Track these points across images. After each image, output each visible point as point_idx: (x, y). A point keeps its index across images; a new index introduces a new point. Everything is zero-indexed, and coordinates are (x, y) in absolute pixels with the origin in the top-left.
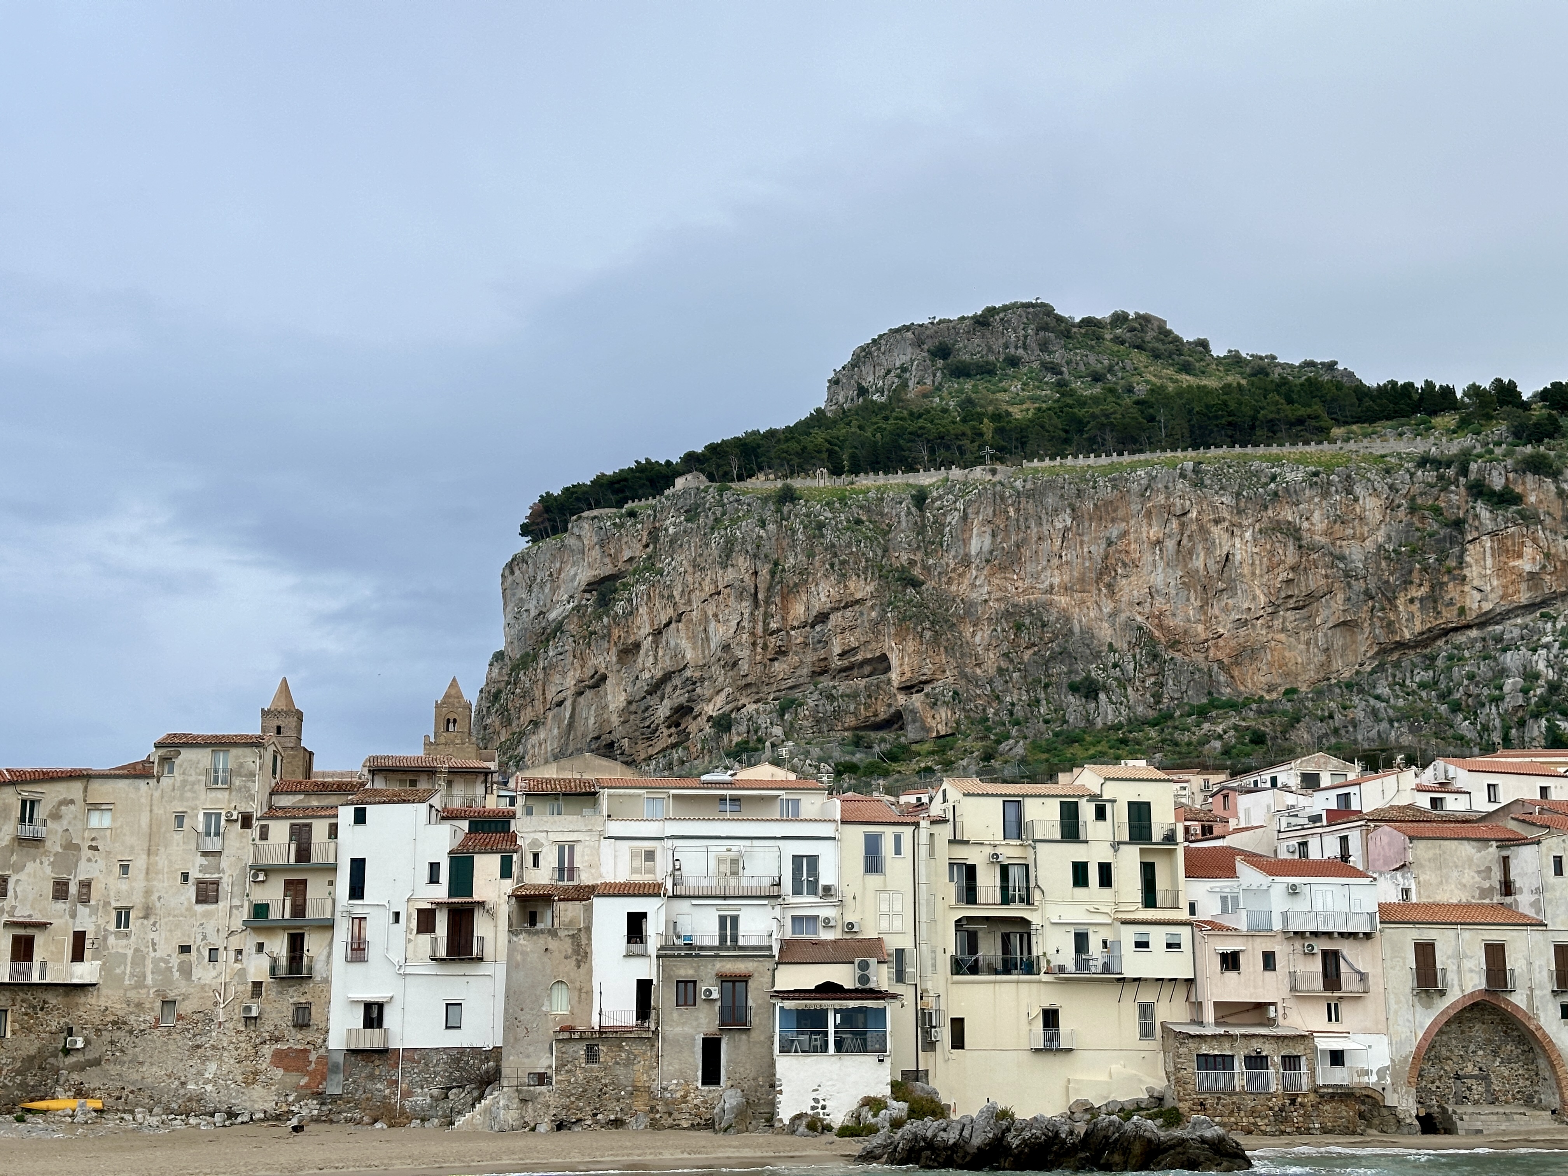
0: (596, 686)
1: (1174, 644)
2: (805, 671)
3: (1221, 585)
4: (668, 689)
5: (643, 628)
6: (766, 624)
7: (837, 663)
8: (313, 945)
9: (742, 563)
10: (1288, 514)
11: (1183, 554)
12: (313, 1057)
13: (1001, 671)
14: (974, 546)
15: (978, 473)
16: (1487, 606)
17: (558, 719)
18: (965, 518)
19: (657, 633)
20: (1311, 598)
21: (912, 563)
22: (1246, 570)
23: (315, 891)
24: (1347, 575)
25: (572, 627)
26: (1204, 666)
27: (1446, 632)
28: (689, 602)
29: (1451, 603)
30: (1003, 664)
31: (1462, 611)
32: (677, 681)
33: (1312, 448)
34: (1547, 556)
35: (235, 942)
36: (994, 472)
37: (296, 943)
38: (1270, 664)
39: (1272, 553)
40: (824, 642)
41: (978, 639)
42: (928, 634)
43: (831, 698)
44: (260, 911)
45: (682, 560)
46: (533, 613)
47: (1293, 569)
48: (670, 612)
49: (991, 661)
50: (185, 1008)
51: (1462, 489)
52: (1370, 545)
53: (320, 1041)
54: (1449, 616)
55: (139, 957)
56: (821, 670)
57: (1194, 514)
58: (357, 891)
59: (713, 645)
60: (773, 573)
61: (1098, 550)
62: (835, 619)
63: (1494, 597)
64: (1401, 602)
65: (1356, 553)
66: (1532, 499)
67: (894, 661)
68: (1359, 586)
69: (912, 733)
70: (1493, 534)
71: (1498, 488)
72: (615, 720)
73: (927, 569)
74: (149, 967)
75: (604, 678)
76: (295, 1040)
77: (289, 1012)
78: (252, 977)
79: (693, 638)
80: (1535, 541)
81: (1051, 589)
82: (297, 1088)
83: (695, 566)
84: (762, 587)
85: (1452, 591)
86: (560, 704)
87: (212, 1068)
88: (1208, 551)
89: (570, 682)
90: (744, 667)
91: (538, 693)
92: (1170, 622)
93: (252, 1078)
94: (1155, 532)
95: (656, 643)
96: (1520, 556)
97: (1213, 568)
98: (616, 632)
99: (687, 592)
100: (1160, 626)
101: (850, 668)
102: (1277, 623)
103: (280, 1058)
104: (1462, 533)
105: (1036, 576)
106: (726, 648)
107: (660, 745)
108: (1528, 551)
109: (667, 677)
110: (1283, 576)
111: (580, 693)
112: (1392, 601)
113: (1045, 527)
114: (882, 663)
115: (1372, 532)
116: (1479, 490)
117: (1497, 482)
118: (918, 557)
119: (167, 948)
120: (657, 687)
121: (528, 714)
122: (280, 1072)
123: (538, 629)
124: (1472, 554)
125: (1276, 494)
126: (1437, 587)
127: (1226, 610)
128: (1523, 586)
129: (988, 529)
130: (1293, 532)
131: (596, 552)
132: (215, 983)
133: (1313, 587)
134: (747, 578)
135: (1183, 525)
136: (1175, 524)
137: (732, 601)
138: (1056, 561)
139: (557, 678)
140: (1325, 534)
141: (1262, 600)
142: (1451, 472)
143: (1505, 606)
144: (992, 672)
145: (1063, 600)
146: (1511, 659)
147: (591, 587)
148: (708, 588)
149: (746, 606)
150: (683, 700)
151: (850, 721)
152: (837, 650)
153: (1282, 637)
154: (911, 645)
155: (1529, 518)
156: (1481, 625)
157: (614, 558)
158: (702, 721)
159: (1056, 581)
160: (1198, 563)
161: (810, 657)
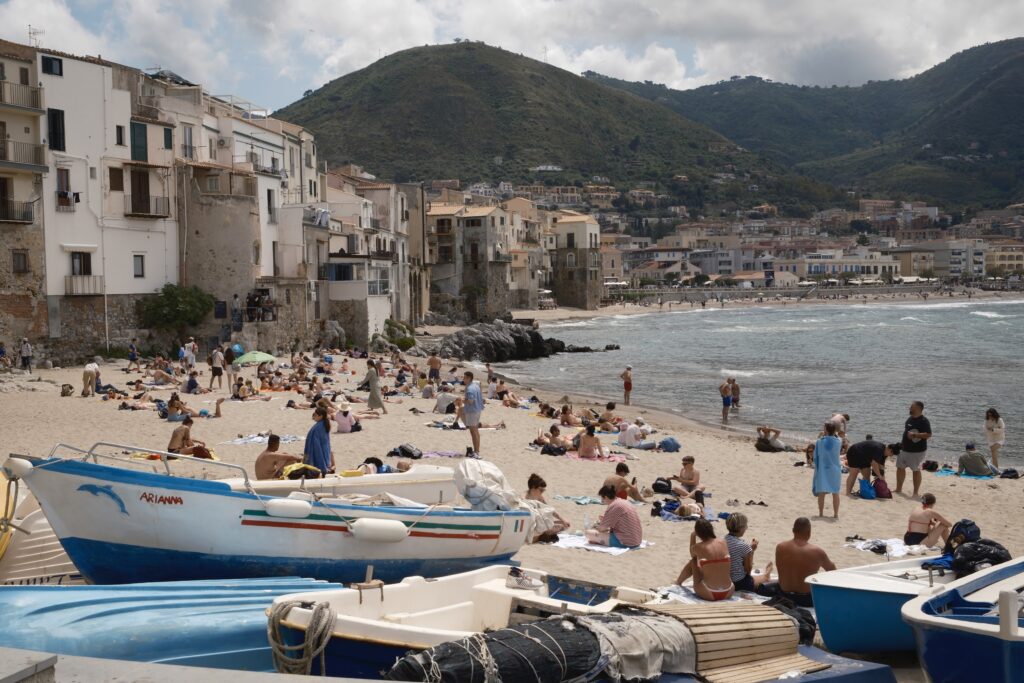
8: (19, 192)
12: (34, 302)
23: (14, 137)
37: (3, 188)
53: (37, 287)
58: (57, 141)
76: (18, 287)
77: (8, 258)
82: (26, 333)
103: (7, 304)
122: (11, 318)
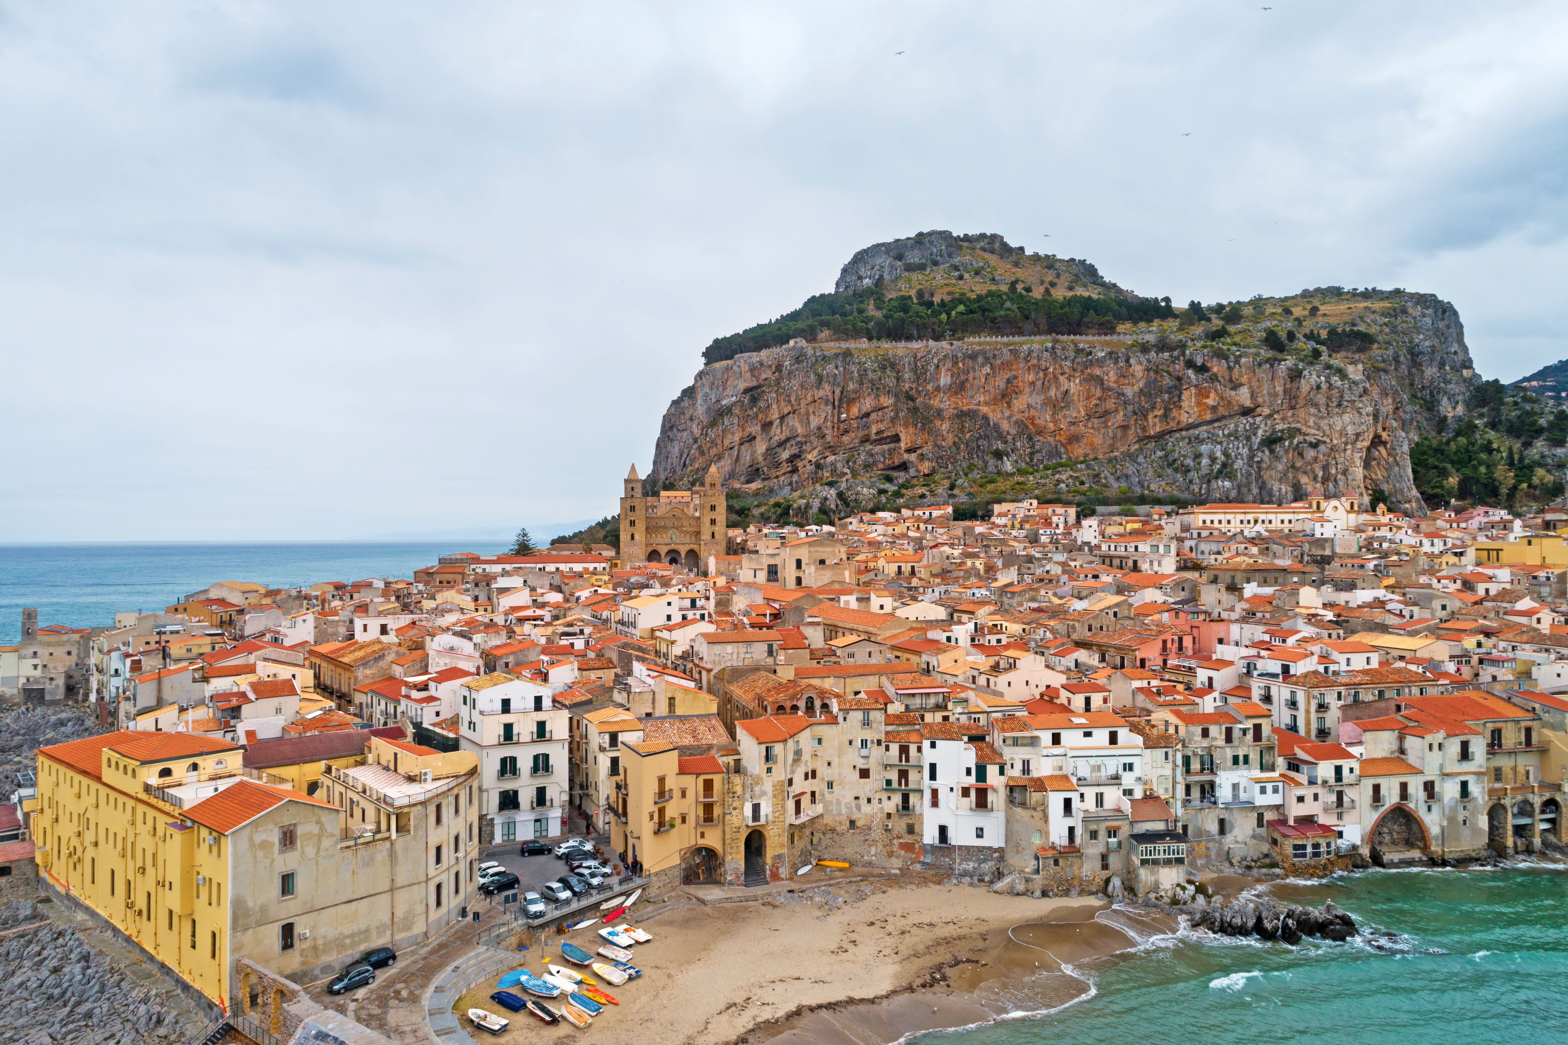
0: (750, 441)
1: (1039, 433)
2: (857, 441)
3: (1063, 405)
4: (788, 445)
5: (775, 415)
6: (839, 417)
7: (873, 437)
8: (913, 799)
9: (827, 387)
10: (1097, 372)
11: (1045, 389)
12: (917, 846)
13: (954, 443)
14: (942, 382)
15: (944, 344)
16: (1191, 421)
17: (730, 455)
18: (937, 367)
19: (782, 418)
20: (1107, 413)
21: (911, 389)
22: (1076, 398)
23: (913, 776)
24: (1125, 403)
25: (736, 411)
26: (1053, 444)
27: (1170, 432)
28: (799, 404)
29: (1174, 418)
30: (957, 440)
31: (1179, 423)
32: (793, 442)
33: (1108, 338)
34: (1222, 398)
35: (878, 796)
36: (952, 344)
37: (906, 798)
38: (1086, 444)
39: (1089, 391)
40: (867, 426)
41: (943, 427)
42: (919, 425)
43: (872, 455)
44: (889, 782)
45: (795, 383)
46: (714, 400)
47: (1099, 399)
48: (790, 408)
49: (950, 438)
50: (859, 824)
51: (1182, 363)
52: (1136, 388)
53: (919, 840)
54: (1173, 425)
55: (838, 802)
56: (866, 440)
57: (1051, 370)
58: (933, 777)
59: (812, 426)
60: (842, 392)
61: (1002, 385)
62: (873, 416)
63: (1194, 416)
64: (1150, 417)
65: (1129, 392)
66: (1215, 370)
67: (902, 437)
68: (1130, 408)
69: (912, 472)
70: (1196, 386)
71: (1199, 364)
72: (760, 458)
73: (919, 392)
74: (843, 806)
75: (754, 438)
76: (908, 839)
77: (905, 827)
78: (887, 811)
79: (801, 421)
80: (1216, 390)
81: (979, 404)
82: (911, 859)
83: (802, 386)
84: (837, 399)
85: (1174, 413)
86: (731, 448)
87: (873, 850)
88: (1057, 388)
89: (737, 438)
90: (829, 438)
91: (719, 442)
92: (1038, 421)
93: (891, 854)
94: (1031, 377)
95: (782, 423)
96: (1208, 397)
97: (1059, 396)
98: (760, 416)
99: (798, 400)
100: (1033, 424)
101: (881, 439)
102: (1090, 425)
103: (902, 846)
104: (1181, 384)
105: (972, 397)
106: (819, 428)
107: (783, 471)
108: (1212, 395)
109: (788, 440)
110: (1094, 402)
111: (741, 444)
112: (1145, 417)
113: (978, 373)
114: (896, 439)
115: (1138, 381)
116: (1190, 364)
117: (1199, 361)
118: (914, 386)
119: (850, 798)
120: (782, 444)
121: (714, 451)
122: (903, 853)
123: (716, 408)
124: (1185, 395)
125: (1091, 361)
126: (1167, 410)
127: (1065, 417)
128: (1209, 412)
129: (949, 373)
130: (1100, 381)
131: (748, 375)
132: (871, 813)
133: (1108, 407)
134: (830, 394)
135: (1045, 375)
136: (1041, 374)
137: (823, 407)
138: (982, 390)
139: (730, 436)
140: (1116, 382)
141: (1083, 413)
142: (1175, 353)
143: (1199, 421)
144: (951, 443)
145: (984, 409)
146: (1204, 448)
147: (746, 391)
148: (810, 399)
149: (829, 408)
150: (797, 451)
151: (881, 466)
152: (874, 431)
153: (1092, 431)
154: (911, 430)
155: (1214, 378)
156: (1187, 429)
157: (758, 379)
158: (805, 462)
159: (982, 399)
160: (1052, 393)
161: (861, 434)
